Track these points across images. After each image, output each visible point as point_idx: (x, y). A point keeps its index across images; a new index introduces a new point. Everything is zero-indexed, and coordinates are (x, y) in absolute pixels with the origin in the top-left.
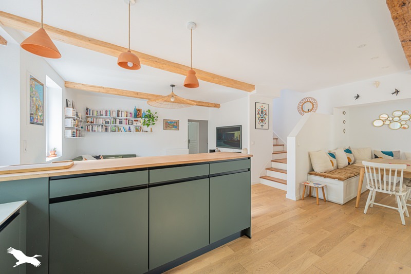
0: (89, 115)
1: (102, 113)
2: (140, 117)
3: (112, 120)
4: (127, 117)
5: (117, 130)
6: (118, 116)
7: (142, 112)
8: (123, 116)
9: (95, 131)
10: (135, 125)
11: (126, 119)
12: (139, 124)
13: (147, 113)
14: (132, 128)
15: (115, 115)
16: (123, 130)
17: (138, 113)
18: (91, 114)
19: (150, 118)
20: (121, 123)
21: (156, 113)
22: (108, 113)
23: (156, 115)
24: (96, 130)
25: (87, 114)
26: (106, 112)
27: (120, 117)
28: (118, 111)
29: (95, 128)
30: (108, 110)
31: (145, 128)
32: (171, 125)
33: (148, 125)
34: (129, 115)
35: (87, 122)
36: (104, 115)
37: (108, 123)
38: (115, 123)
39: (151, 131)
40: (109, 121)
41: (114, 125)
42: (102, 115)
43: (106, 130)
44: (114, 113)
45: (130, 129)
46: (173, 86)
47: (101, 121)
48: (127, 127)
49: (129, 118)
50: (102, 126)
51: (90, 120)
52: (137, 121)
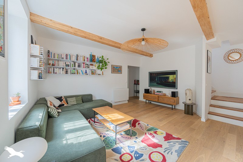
0: (50, 58)
1: (63, 57)
2: (95, 62)
3: (72, 63)
4: (84, 61)
5: (76, 73)
6: (77, 60)
7: (96, 58)
8: (81, 60)
9: (56, 73)
10: (91, 68)
11: (84, 63)
12: (94, 68)
13: (101, 59)
14: (88, 71)
15: (74, 59)
16: (81, 73)
17: (93, 59)
18: (53, 56)
19: (103, 63)
20: (79, 66)
21: (108, 59)
22: (68, 57)
23: (108, 61)
24: (58, 72)
25: (49, 56)
26: (67, 55)
27: (79, 61)
28: (77, 56)
29: (56, 70)
30: (68, 53)
31: (99, 72)
32: (117, 70)
33: (102, 69)
34: (86, 60)
35: (49, 64)
36: (65, 58)
37: (68, 66)
38: (75, 67)
39: (103, 74)
40: (70, 64)
41: (74, 68)
42: (63, 58)
43: (67, 72)
44: (74, 57)
45: (86, 72)
46: (143, 30)
47: (62, 64)
48: (84, 70)
49: (86, 62)
50: (63, 68)
51: (51, 62)
52: (93, 65)
